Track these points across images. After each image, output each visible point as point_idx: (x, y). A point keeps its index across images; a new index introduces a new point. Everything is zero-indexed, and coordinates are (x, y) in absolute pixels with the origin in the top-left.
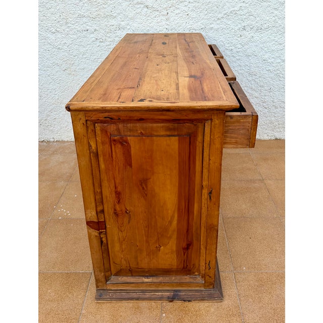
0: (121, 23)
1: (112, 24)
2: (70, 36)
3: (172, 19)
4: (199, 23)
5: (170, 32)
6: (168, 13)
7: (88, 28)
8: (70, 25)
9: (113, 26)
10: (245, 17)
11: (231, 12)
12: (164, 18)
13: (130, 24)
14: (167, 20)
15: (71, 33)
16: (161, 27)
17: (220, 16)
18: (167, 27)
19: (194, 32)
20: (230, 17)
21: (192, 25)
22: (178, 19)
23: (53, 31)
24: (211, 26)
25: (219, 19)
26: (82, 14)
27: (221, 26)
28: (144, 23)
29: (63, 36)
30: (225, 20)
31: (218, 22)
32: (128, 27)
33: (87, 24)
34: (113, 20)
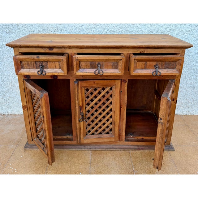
2: (20, 35)
5: (96, 33)
7: (34, 29)
8: (20, 27)
9: (53, 28)
15: (21, 33)
16: (89, 30)
18: (93, 29)
19: (114, 33)
23: (7, 31)
24: (127, 29)
27: (134, 29)
28: (76, 26)
29: (15, 35)
32: (65, 29)
33: (33, 26)
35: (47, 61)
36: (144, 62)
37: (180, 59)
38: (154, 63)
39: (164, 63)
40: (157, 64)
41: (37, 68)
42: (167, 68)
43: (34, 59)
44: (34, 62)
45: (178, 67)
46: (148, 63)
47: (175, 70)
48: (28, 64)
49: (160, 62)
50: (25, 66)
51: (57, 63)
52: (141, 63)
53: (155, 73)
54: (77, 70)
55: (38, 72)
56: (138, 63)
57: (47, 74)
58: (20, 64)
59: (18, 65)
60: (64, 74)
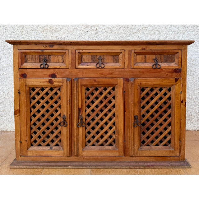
0: (63, 35)
1: (56, 36)
3: (100, 33)
4: (119, 36)
6: (96, 29)
10: (152, 32)
11: (142, 29)
12: (94, 32)
13: (69, 36)
14: (96, 33)
17: (134, 31)
18: (96, 38)
20: (141, 32)
21: (114, 37)
22: (104, 33)
25: (133, 33)
26: (34, 28)
27: (135, 38)
28: (79, 35)
30: (138, 34)
31: (133, 35)
34: (57, 33)
35: (50, 55)
36: (143, 56)
37: (178, 53)
38: (154, 57)
39: (162, 57)
40: (156, 58)
41: (40, 62)
42: (166, 61)
43: (38, 52)
44: (38, 56)
45: (176, 60)
46: (147, 56)
47: (174, 63)
48: (32, 58)
49: (159, 56)
50: (29, 60)
51: (60, 57)
52: (140, 56)
53: (155, 66)
54: (79, 63)
55: (41, 65)
56: (138, 56)
57: (49, 67)
58: (24, 57)
59: (22, 58)
60: (66, 67)
